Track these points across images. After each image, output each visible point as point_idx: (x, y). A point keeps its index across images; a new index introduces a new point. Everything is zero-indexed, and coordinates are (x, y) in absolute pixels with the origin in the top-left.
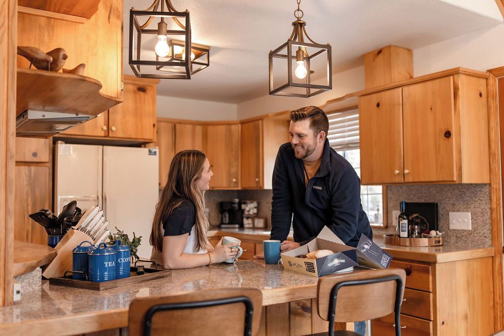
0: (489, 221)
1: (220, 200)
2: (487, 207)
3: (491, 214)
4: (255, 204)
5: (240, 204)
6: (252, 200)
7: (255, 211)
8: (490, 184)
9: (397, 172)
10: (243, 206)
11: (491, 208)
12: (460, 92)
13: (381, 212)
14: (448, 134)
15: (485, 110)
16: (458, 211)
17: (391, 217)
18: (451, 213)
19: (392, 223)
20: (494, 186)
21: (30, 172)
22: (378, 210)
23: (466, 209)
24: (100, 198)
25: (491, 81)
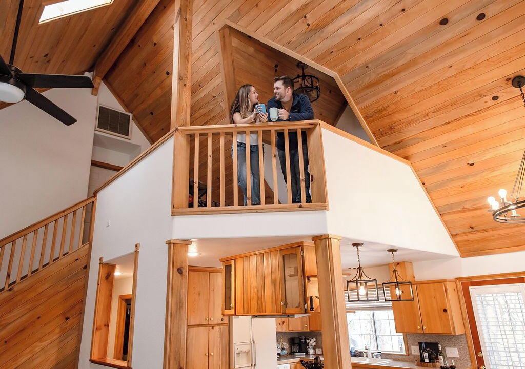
0: (468, 353)
1: (290, 337)
2: (466, 345)
3: (469, 349)
4: (314, 340)
5: (305, 339)
6: (313, 337)
7: (315, 344)
8: (465, 334)
9: (419, 327)
10: (307, 341)
11: (468, 346)
12: (448, 290)
13: (403, 347)
14: (445, 310)
15: (457, 298)
16: (450, 347)
17: (411, 349)
18: (446, 348)
19: (411, 353)
20: (468, 335)
21: (220, 328)
22: (402, 345)
23: (455, 346)
24: (252, 343)
25: (458, 283)
